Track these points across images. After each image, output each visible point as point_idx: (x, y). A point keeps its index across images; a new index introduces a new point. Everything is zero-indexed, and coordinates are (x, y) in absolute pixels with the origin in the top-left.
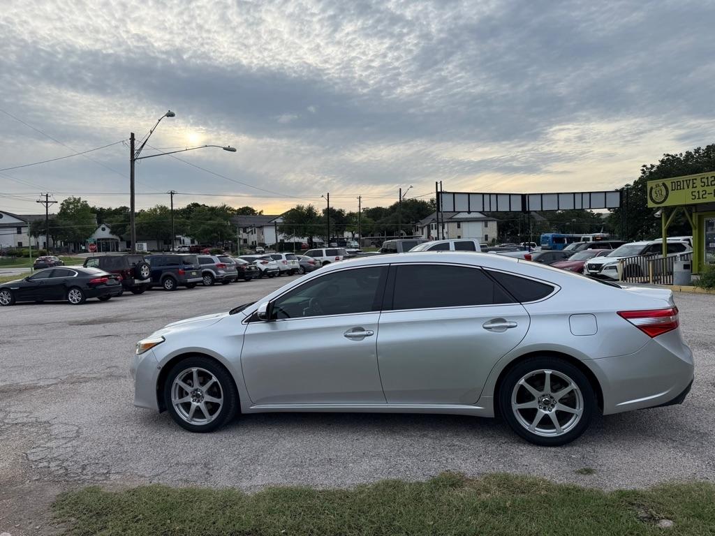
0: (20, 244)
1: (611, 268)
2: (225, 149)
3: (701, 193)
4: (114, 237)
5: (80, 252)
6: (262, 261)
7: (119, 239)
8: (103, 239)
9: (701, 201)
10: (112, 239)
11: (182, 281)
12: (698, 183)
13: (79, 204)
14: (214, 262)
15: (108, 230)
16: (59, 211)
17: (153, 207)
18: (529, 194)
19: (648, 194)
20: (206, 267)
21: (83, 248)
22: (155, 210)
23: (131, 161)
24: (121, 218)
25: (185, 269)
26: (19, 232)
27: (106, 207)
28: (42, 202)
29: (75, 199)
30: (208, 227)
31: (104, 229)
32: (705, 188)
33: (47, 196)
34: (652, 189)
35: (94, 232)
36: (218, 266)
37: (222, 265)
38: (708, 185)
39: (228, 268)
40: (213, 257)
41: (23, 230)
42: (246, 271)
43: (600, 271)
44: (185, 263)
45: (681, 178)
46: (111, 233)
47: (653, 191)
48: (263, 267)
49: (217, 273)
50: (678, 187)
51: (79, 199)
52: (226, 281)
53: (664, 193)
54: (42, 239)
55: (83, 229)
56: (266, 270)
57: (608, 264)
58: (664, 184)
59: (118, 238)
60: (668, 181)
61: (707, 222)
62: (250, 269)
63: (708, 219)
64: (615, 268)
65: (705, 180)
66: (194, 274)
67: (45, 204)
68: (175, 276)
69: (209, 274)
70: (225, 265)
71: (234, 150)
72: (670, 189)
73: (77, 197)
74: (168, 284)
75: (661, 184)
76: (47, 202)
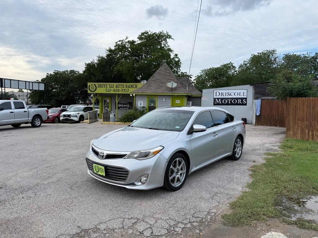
1: (74, 116)
3: (109, 90)
9: (109, 93)
12: (108, 86)
18: (5, 79)
19: (88, 87)
32: (111, 88)
34: (90, 86)
38: (111, 87)
43: (70, 118)
45: (102, 84)
47: (90, 87)
50: (100, 86)
53: (95, 88)
57: (73, 115)
58: (95, 85)
60: (97, 84)
61: (104, 100)
63: (105, 99)
64: (76, 116)
65: (110, 85)
72: (97, 87)
75: (93, 84)
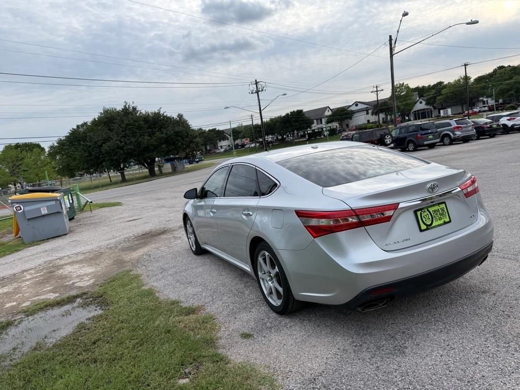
0: (368, 121)
2: (467, 24)
4: (428, 107)
5: (405, 122)
6: (509, 118)
7: (433, 108)
8: (421, 110)
10: (427, 109)
11: (420, 144)
13: (403, 87)
14: (451, 126)
15: (424, 103)
16: (390, 94)
17: (457, 78)
20: (445, 130)
21: (407, 118)
22: (459, 80)
23: (391, 57)
24: (434, 91)
25: (422, 135)
26: (368, 114)
27: (427, 85)
28: (374, 92)
29: (400, 84)
30: (505, 86)
31: (421, 103)
33: (377, 87)
35: (414, 106)
36: (454, 128)
37: (458, 127)
39: (464, 129)
40: (450, 121)
41: (370, 111)
42: (486, 129)
44: (422, 129)
46: (427, 104)
48: (510, 124)
49: (454, 134)
51: (403, 83)
52: (466, 140)
54: (382, 116)
55: (407, 105)
56: (513, 126)
59: (431, 107)
62: (491, 127)
66: (431, 137)
67: (376, 93)
68: (415, 140)
69: (447, 135)
70: (461, 127)
71: (477, 22)
73: (401, 82)
74: (411, 147)
76: (377, 91)
